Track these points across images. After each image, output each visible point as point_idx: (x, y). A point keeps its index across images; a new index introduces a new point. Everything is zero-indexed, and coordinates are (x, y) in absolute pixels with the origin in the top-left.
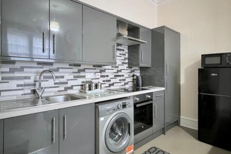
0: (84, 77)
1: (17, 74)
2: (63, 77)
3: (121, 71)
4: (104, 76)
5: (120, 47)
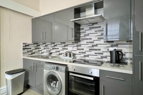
0: (67, 49)
3: (96, 45)
4: (80, 49)
5: (95, 26)
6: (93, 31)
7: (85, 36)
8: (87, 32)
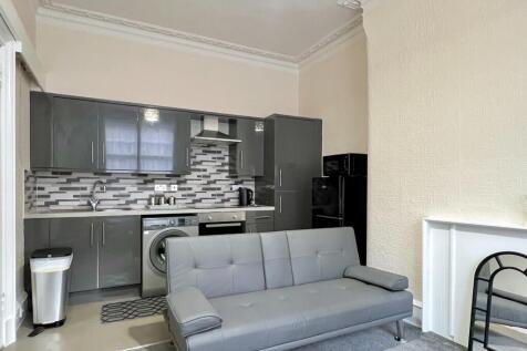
0: (152, 189)
1: (74, 185)
2: (124, 189)
3: (214, 182)
4: (184, 189)
5: (213, 149)
6: (209, 157)
7: (195, 164)
8: (199, 158)
